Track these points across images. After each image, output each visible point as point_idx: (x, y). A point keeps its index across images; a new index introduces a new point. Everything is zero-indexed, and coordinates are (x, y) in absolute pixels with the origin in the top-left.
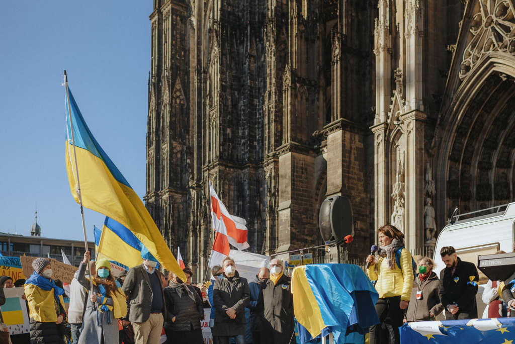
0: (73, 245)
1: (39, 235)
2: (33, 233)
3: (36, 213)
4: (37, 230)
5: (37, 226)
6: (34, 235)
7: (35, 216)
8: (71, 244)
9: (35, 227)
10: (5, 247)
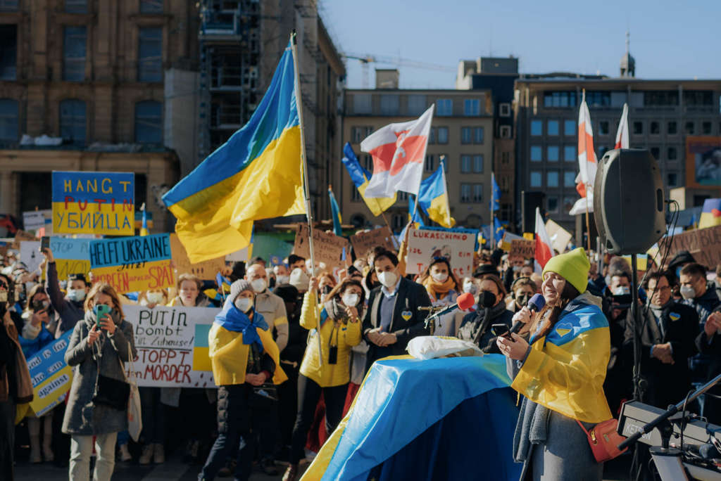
0: (681, 88)
1: (633, 75)
2: (623, 70)
3: (628, 35)
4: (631, 66)
5: (629, 56)
6: (626, 73)
7: (626, 41)
8: (677, 86)
9: (626, 59)
10: (573, 99)
